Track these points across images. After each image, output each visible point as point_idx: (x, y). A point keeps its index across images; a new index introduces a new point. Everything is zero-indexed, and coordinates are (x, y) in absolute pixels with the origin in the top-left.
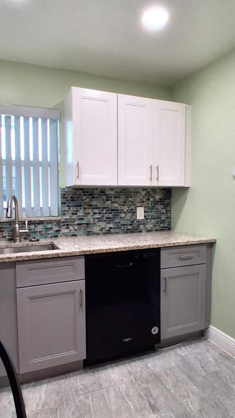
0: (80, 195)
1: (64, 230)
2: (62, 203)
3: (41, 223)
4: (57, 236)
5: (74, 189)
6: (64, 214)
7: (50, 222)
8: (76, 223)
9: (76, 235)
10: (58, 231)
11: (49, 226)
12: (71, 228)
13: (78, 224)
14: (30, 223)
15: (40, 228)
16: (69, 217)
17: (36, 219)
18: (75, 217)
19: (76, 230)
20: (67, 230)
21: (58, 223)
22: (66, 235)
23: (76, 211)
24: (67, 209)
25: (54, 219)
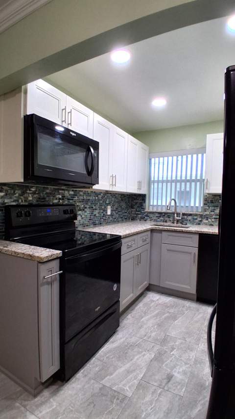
0: (218, 199)
1: (205, 221)
2: (205, 204)
3: (190, 215)
4: (200, 224)
5: (213, 195)
6: (206, 211)
7: (196, 215)
8: (214, 217)
9: (212, 225)
10: (201, 221)
11: (195, 217)
12: (209, 220)
13: (215, 218)
14: (184, 214)
15: (190, 218)
16: (208, 213)
17: (188, 213)
18: (213, 213)
19: (213, 221)
20: (207, 221)
21: (201, 216)
22: (206, 224)
23: (214, 210)
24: (207, 208)
25: (199, 213)
